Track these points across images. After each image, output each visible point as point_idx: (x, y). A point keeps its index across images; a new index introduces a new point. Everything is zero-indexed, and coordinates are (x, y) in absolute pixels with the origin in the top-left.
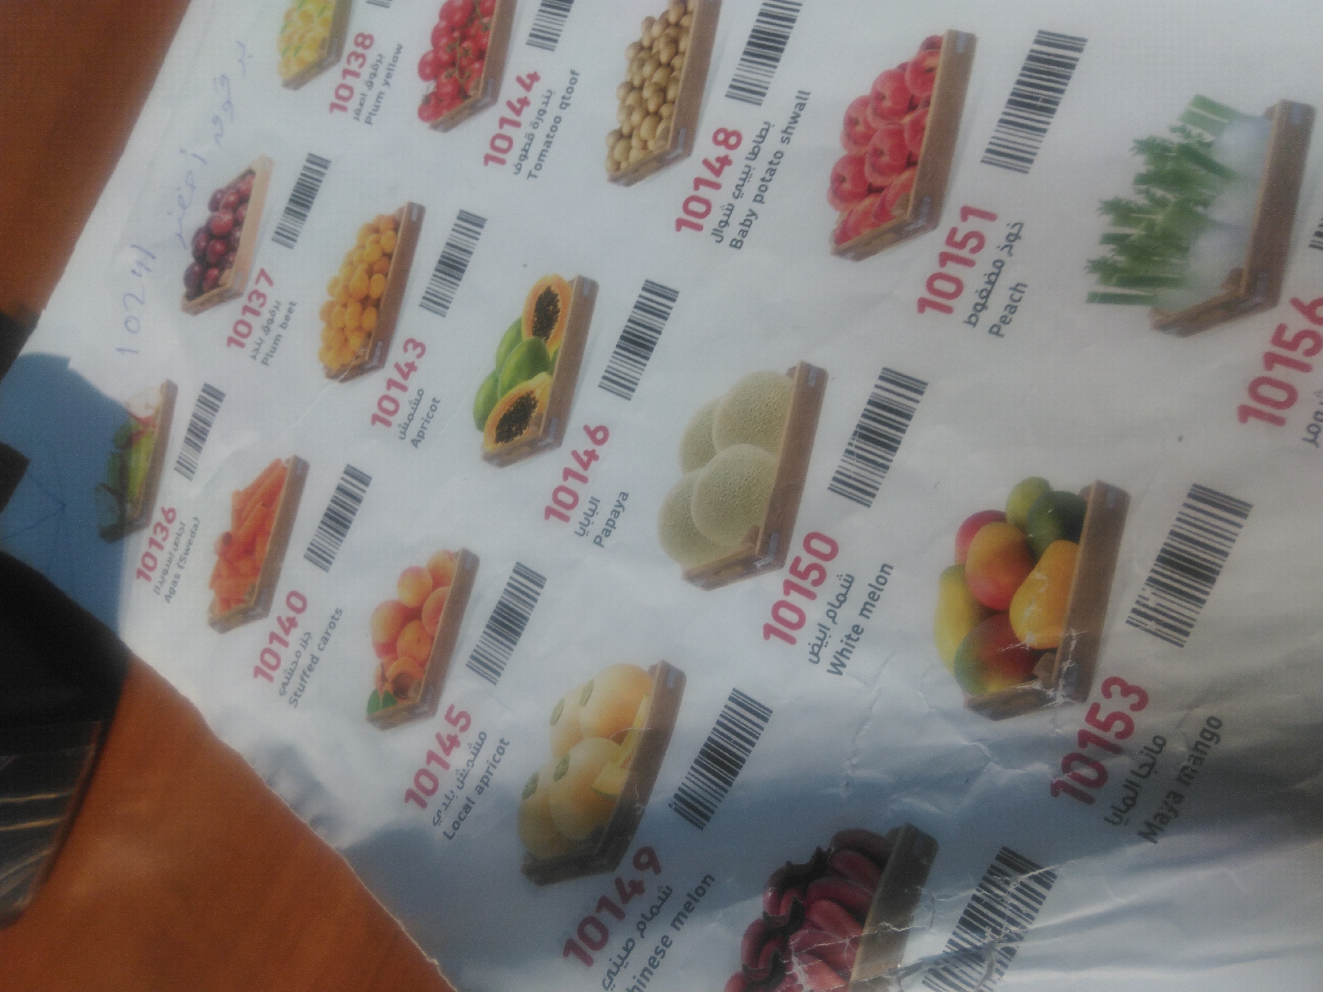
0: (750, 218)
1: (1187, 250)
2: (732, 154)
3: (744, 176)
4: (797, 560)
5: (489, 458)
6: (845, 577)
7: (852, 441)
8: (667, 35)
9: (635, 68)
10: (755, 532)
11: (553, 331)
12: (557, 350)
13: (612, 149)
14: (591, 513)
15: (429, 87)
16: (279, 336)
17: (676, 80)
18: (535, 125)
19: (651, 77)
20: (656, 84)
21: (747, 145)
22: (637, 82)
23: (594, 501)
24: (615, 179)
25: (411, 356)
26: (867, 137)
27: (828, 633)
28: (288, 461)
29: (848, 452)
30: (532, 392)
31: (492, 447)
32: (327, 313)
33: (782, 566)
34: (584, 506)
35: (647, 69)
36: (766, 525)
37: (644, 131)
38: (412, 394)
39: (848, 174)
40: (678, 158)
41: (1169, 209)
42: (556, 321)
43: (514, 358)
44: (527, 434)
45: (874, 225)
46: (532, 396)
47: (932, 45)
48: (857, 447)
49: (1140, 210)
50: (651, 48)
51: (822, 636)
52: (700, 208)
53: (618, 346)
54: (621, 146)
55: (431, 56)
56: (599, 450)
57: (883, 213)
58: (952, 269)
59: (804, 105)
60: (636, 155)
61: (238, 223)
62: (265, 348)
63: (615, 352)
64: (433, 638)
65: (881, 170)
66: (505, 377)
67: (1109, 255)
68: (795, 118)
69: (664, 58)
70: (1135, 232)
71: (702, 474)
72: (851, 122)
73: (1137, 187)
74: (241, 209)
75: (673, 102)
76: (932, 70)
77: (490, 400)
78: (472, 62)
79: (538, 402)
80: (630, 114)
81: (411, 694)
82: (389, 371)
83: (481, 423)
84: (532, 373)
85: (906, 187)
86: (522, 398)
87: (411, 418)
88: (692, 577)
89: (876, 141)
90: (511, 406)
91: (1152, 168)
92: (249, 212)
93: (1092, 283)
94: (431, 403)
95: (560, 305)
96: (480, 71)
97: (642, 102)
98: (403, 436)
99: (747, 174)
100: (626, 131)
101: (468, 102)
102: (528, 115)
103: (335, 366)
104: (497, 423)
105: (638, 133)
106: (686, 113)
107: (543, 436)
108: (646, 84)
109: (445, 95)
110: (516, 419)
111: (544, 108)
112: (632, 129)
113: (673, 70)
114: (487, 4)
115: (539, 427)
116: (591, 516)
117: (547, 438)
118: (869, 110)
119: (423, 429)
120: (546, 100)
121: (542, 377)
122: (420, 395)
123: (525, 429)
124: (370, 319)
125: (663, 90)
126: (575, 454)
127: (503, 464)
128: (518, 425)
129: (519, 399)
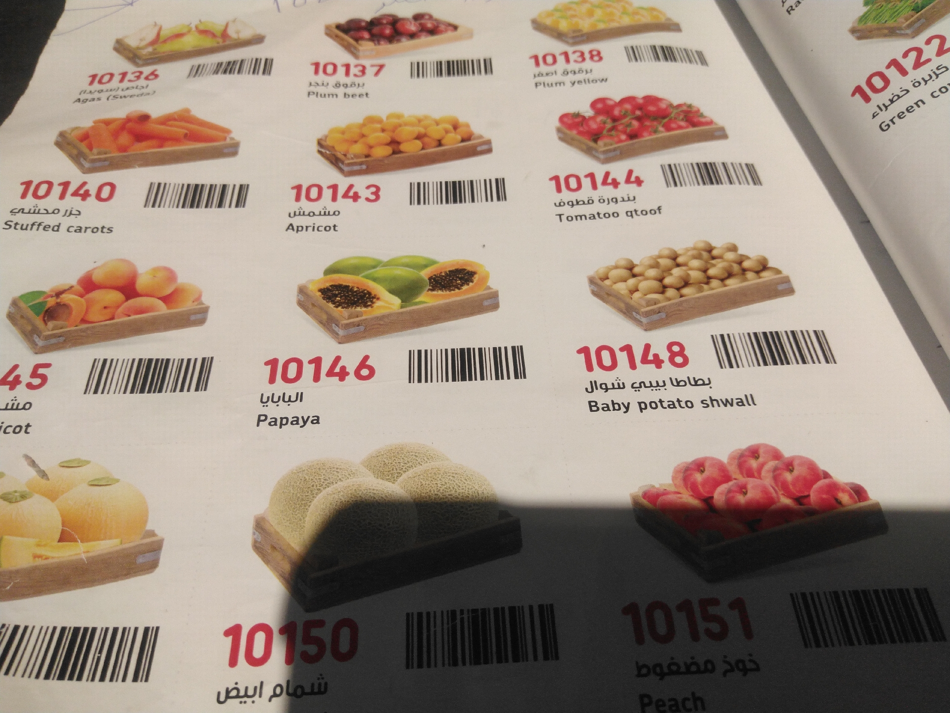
0: (622, 406)
2: (667, 365)
3: (654, 384)
4: (321, 623)
5: (302, 290)
6: (323, 682)
7: (465, 612)
8: (731, 266)
9: (690, 253)
11: (440, 292)
12: (426, 303)
13: (616, 267)
14: (287, 399)
15: (588, 112)
16: (337, 95)
17: (701, 290)
18: (601, 201)
19: (691, 269)
20: (688, 275)
21: (681, 374)
22: (680, 260)
23: (300, 397)
24: (592, 281)
25: (365, 193)
26: (750, 474)
27: (256, 698)
28: (232, 139)
29: (454, 613)
30: (378, 299)
31: (313, 289)
32: (371, 120)
33: (307, 611)
34: (291, 390)
35: (695, 263)
36: (342, 570)
37: (644, 285)
38: (332, 207)
39: (711, 472)
40: (638, 322)
42: (450, 290)
43: (403, 273)
44: (341, 313)
46: (374, 300)
47: (858, 492)
48: (462, 620)
50: (713, 258)
51: (250, 693)
52: (607, 360)
53: (453, 350)
54: (624, 273)
55: (610, 102)
56: (351, 378)
58: (680, 620)
59: (743, 405)
60: (622, 288)
61: (412, 36)
62: (321, 90)
63: (446, 350)
64: (112, 318)
65: (730, 502)
66: (380, 272)
68: (727, 403)
69: (712, 272)
72: (754, 452)
74: (424, 34)
75: (681, 296)
77: (356, 269)
78: (624, 132)
79: (372, 307)
80: (652, 267)
81: (51, 324)
82: (343, 183)
83: (331, 270)
84: (392, 292)
86: (369, 293)
87: (312, 214)
88: (260, 525)
89: (751, 483)
90: (358, 288)
92: (424, 39)
94: (331, 225)
95: (465, 287)
96: (621, 141)
97: (668, 271)
98: (292, 215)
99: (657, 386)
100: (636, 270)
101: (592, 144)
102: (608, 192)
103: (329, 143)
104: (337, 284)
105: (640, 281)
106: (679, 310)
107: (342, 325)
108: (684, 268)
109: (588, 125)
110: (348, 296)
111: (618, 201)
112: (641, 275)
113: (707, 283)
114: (673, 125)
115: (349, 318)
116: (284, 401)
117: (342, 329)
118: (772, 464)
119: (305, 228)
120: (626, 199)
121: (396, 301)
122: (334, 213)
123: (343, 308)
124: (381, 152)
125: (686, 284)
126: (337, 359)
127: (301, 304)
128: (342, 301)
129: (368, 291)
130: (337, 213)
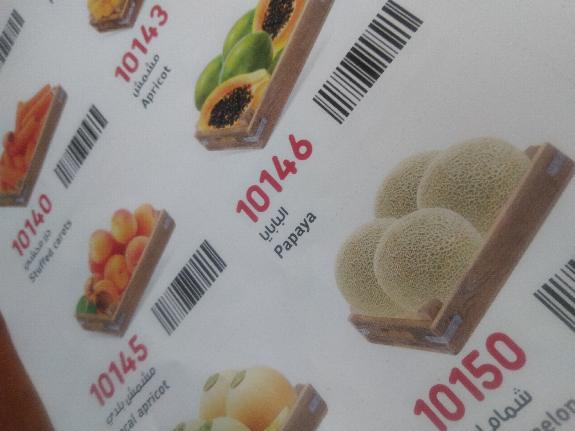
4: (474, 355)
5: (201, 137)
6: (522, 393)
10: (437, 306)
11: (282, 30)
12: (282, 50)
14: (278, 222)
23: (283, 212)
25: (155, 22)
28: (54, 89)
30: (249, 86)
31: (205, 128)
33: (456, 353)
34: (272, 212)
36: (450, 305)
38: (149, 57)
42: (287, 20)
43: (242, 47)
44: (238, 125)
46: (248, 90)
53: (342, 63)
56: (299, 164)
63: (338, 69)
64: (130, 275)
66: (229, 64)
71: (396, 225)
77: (212, 82)
79: (253, 97)
81: (108, 311)
83: (200, 102)
84: (252, 69)
86: (239, 89)
87: (145, 78)
88: (358, 322)
90: (228, 94)
94: (163, 70)
95: (294, 5)
98: (136, 93)
103: (98, 17)
104: (213, 107)
107: (250, 133)
110: (230, 108)
115: (248, 121)
116: (278, 225)
117: (253, 136)
119: (152, 93)
121: (261, 74)
122: (156, 60)
123: (236, 120)
126: (275, 160)
127: (211, 147)
128: (230, 115)
129: (237, 89)
130: (156, 58)
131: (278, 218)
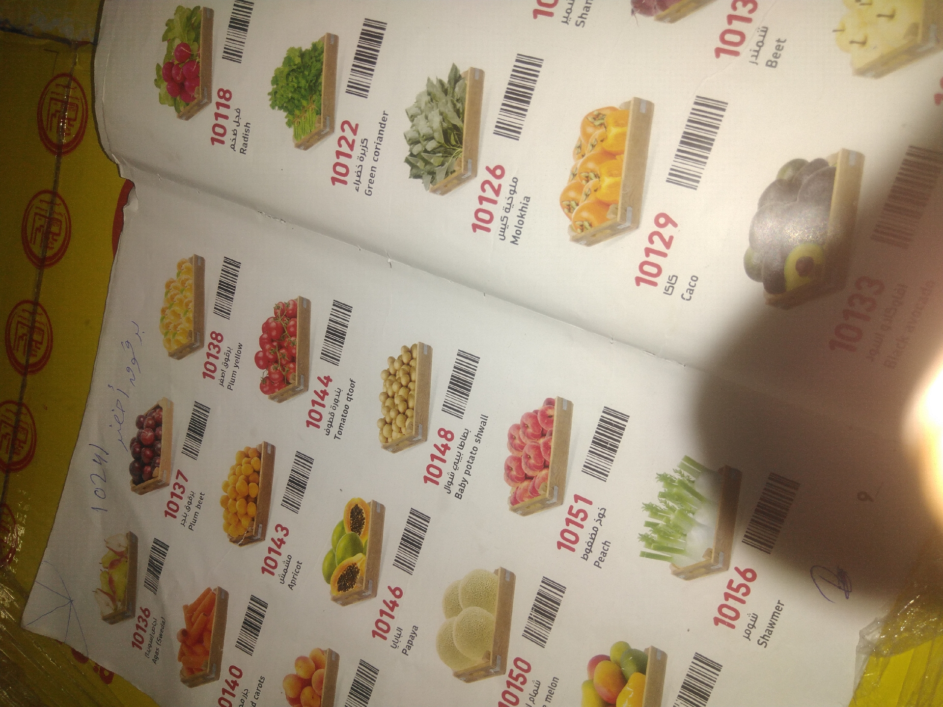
0: (463, 482)
1: (685, 535)
2: (450, 444)
3: (458, 458)
4: (512, 671)
5: (335, 600)
6: (536, 681)
7: (532, 613)
8: (403, 369)
9: (388, 386)
10: (489, 654)
11: (363, 530)
12: (367, 541)
13: (382, 429)
14: (398, 636)
15: (264, 373)
16: (196, 512)
17: (413, 396)
18: (334, 408)
19: (398, 393)
20: (401, 396)
21: (457, 441)
22: (390, 394)
24: (386, 448)
25: (280, 534)
26: (521, 447)
28: (215, 590)
29: (530, 617)
30: (355, 564)
31: (337, 593)
32: (224, 502)
33: (504, 674)
34: (393, 633)
36: (493, 651)
37: (398, 422)
38: (284, 557)
39: (513, 465)
40: (420, 441)
41: (676, 512)
42: (364, 524)
43: (343, 543)
44: (357, 587)
45: (530, 497)
46: (356, 566)
47: (550, 403)
48: (534, 615)
49: (662, 511)
50: (395, 375)
52: (436, 472)
53: (401, 543)
54: (386, 428)
55: (261, 355)
57: (534, 492)
58: (573, 528)
59: (486, 423)
60: (396, 435)
61: (157, 438)
62: (189, 520)
63: (400, 547)
64: (320, 697)
65: (531, 467)
66: (339, 553)
67: (649, 533)
68: (482, 430)
69: (404, 382)
70: (661, 523)
71: (456, 619)
72: (512, 437)
73: (660, 499)
74: (157, 429)
75: (413, 409)
76: (551, 416)
77: (332, 566)
78: (288, 363)
79: (360, 569)
80: (389, 411)
82: (268, 543)
83: (328, 579)
84: (354, 554)
85: (545, 479)
86: (350, 566)
87: (286, 571)
88: (458, 675)
89: (526, 449)
90: (344, 571)
91: (667, 490)
93: (642, 546)
94: (297, 564)
95: (364, 515)
96: (294, 369)
97: (394, 405)
98: (282, 582)
99: (459, 456)
100: (388, 420)
101: (290, 386)
102: (329, 401)
103: (235, 536)
104: (338, 580)
105: (395, 423)
106: (421, 416)
107: (366, 590)
108: (395, 396)
109: (275, 380)
110: (348, 578)
111: (337, 399)
112: (392, 420)
113: (410, 390)
114: (292, 329)
115: (362, 584)
116: (399, 638)
117: (368, 591)
118: (521, 432)
119: (294, 579)
120: (338, 394)
121: (360, 556)
123: (354, 584)
124: (252, 509)
125: (406, 401)
126: (385, 602)
127: (344, 604)
128: (350, 583)
129: (349, 567)
130: (290, 557)
131: (398, 634)
